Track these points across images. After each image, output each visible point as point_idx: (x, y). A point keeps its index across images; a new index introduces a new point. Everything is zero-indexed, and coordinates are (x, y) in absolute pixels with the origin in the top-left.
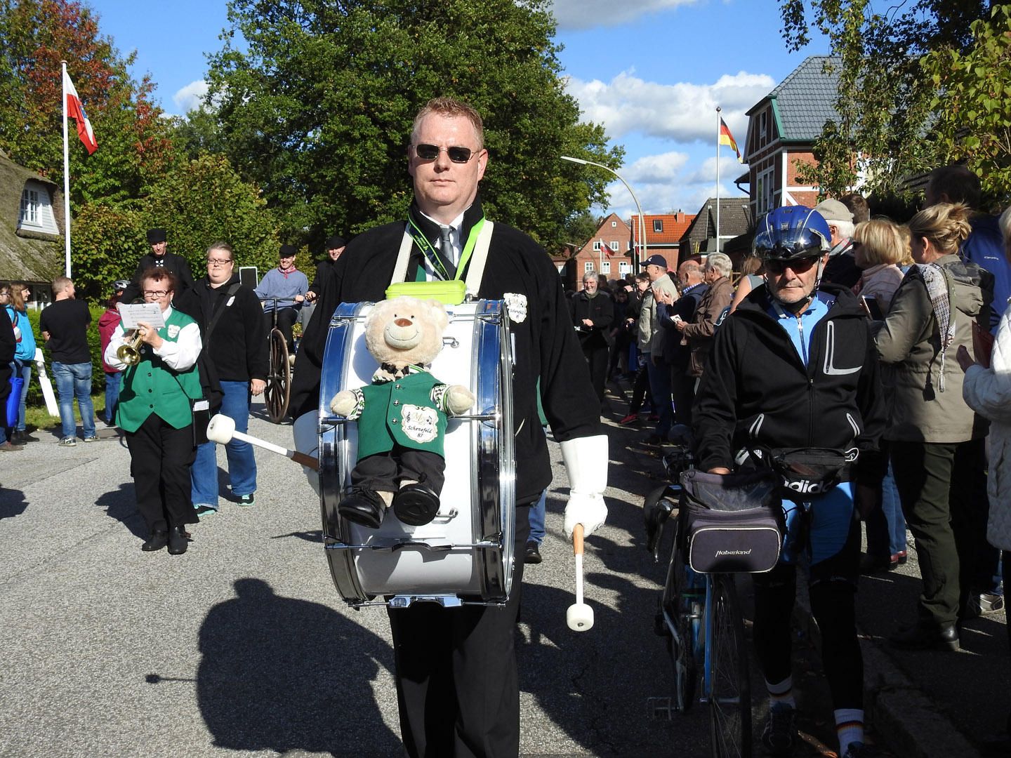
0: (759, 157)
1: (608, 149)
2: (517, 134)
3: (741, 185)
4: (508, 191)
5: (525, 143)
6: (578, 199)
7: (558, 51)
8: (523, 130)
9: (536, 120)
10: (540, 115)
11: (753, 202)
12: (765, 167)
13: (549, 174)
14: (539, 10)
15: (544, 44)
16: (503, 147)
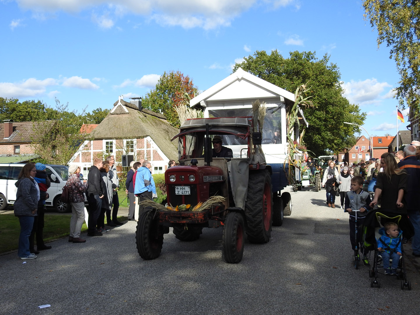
0: (413, 120)
1: (360, 113)
2: (327, 112)
3: (408, 128)
4: (325, 131)
5: (330, 115)
6: (349, 132)
7: (342, 84)
8: (329, 111)
9: (334, 107)
10: (336, 105)
11: (412, 135)
12: (416, 123)
13: (339, 125)
14: (335, 71)
15: (336, 81)
16: (323, 117)
